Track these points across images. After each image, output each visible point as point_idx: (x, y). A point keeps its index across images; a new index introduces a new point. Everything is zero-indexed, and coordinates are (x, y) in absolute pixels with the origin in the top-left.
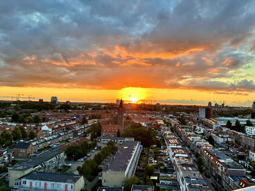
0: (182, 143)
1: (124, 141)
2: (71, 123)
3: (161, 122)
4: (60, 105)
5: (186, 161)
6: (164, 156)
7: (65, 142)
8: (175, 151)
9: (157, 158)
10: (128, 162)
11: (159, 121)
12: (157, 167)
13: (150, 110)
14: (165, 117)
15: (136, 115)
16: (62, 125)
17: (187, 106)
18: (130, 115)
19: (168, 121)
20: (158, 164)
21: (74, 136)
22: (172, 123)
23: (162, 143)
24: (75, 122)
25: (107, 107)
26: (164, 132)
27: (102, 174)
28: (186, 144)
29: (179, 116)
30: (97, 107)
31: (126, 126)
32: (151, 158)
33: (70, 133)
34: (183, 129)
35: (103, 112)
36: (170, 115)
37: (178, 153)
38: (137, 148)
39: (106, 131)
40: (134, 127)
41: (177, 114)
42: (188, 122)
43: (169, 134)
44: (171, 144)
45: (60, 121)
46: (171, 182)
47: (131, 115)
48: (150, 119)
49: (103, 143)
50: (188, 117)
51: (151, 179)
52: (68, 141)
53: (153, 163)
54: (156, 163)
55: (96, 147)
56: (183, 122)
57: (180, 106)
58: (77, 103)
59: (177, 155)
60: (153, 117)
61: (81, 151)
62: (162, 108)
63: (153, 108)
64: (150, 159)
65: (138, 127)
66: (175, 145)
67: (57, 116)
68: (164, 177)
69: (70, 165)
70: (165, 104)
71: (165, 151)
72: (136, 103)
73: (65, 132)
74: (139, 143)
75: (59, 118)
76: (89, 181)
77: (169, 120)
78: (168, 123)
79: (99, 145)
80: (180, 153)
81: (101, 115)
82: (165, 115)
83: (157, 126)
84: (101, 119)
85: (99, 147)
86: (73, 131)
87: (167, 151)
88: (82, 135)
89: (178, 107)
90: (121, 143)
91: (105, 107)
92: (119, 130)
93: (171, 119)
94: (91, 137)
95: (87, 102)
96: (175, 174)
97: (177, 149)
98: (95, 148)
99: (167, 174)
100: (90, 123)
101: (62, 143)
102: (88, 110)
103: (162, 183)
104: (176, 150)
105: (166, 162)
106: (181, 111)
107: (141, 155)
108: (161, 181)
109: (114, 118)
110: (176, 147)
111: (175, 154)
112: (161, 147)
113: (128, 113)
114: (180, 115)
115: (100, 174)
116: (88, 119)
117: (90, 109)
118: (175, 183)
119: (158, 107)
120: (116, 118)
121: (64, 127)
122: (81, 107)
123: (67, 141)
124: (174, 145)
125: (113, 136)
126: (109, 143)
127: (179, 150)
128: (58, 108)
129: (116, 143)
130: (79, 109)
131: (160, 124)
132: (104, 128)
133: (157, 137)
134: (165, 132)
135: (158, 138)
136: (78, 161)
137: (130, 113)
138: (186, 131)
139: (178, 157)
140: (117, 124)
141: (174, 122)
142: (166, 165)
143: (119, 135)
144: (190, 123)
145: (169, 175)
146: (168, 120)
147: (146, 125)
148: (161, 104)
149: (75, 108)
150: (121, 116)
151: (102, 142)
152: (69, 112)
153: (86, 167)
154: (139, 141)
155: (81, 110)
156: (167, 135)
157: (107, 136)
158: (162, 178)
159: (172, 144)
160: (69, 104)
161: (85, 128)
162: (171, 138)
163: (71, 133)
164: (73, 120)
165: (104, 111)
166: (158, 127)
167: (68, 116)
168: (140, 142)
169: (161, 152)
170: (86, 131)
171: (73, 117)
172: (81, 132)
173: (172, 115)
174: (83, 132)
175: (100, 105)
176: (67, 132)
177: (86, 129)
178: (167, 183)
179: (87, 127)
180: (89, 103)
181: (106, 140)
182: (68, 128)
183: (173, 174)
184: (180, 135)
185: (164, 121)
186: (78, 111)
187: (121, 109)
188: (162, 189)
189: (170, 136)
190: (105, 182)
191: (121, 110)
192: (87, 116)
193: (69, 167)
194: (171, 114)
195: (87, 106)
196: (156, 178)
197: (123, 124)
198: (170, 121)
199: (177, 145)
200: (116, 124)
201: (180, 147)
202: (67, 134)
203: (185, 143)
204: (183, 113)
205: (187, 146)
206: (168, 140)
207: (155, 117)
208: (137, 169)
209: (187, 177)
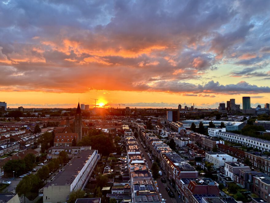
0: (145, 148)
1: (79, 151)
2: (19, 133)
3: (127, 127)
4: (8, 111)
5: (140, 167)
6: (122, 164)
7: (7, 157)
8: (132, 158)
9: (114, 167)
10: (77, 174)
11: (125, 126)
12: (111, 177)
13: (118, 115)
14: (132, 121)
15: (101, 120)
16: (6, 136)
17: (157, 109)
18: (94, 121)
19: (135, 125)
20: (114, 173)
21: (21, 148)
22: (138, 128)
23: (122, 150)
24: (24, 132)
25: (69, 113)
26: (126, 138)
27: (43, 190)
28: (149, 149)
29: (147, 120)
30: (56, 113)
31: (85, 134)
32: (107, 168)
33: (15, 145)
34: (147, 134)
35: (62, 119)
36: (138, 120)
37: (135, 160)
38: (93, 157)
39: (60, 141)
40: (93, 134)
41: (146, 117)
42: (155, 126)
43: (131, 140)
44: (130, 151)
45: (5, 131)
46: (123, 191)
47: (95, 120)
48: (116, 124)
49: (55, 155)
50: (156, 120)
51: (102, 190)
52: (11, 154)
53: (108, 172)
54: (112, 172)
55: (46, 160)
56: (149, 126)
57: (150, 109)
58: (32, 109)
59: (133, 162)
60: (119, 122)
61: (24, 165)
62: (131, 112)
63: (121, 112)
64: (106, 169)
65: (97, 134)
66: (134, 151)
67: (3, 125)
68: (117, 187)
69: (9, 183)
70: (136, 108)
71: (124, 158)
72: (103, 107)
73: (7, 144)
74: (96, 152)
75: (5, 128)
77: (136, 124)
78: (135, 127)
79: (49, 156)
80: (137, 159)
81: (59, 123)
82: (132, 120)
83: (122, 132)
84: (58, 127)
85: (50, 159)
86: (19, 142)
87: (126, 159)
88: (32, 146)
89: (148, 111)
90: (76, 153)
91: (65, 113)
92: (74, 138)
93: (137, 124)
94: (42, 148)
95: (46, 108)
96: (129, 182)
97: (135, 155)
98: (44, 160)
99: (121, 183)
100: (44, 131)
101: (3, 158)
102: (45, 117)
103: (114, 193)
104: (134, 156)
105: (122, 171)
106: (149, 114)
107: (98, 165)
108: (113, 191)
110: (134, 153)
111: (131, 161)
112: (121, 155)
113: (92, 119)
114: (148, 119)
115: (42, 190)
116: (42, 128)
117: (48, 116)
118: (127, 192)
119: (127, 111)
120: (73, 125)
121: (8, 138)
122: (37, 114)
123: (10, 155)
124: (133, 151)
125: (68, 145)
126: (61, 154)
127: (136, 156)
128: (7, 116)
129: (70, 153)
130: (34, 116)
131: (125, 129)
132: (57, 137)
133: (119, 144)
134: (127, 138)
135: (120, 145)
136: (20, 178)
137: (94, 119)
138: (150, 135)
139: (133, 164)
141: (141, 126)
142: (122, 173)
143: (74, 144)
144: (156, 126)
145: (124, 184)
146: (135, 124)
147: (108, 131)
148: (131, 108)
149: (29, 115)
150: (79, 122)
151: (53, 153)
152: (19, 120)
153: (24, 184)
154: (96, 150)
155: (37, 117)
156: (129, 141)
157: (61, 145)
158: (115, 188)
159: (131, 150)
160: (21, 110)
161: (36, 137)
162: (132, 144)
163: (17, 144)
164: (23, 129)
165: (64, 118)
167: (16, 125)
169: (120, 160)
170: (36, 142)
171: (24, 125)
172: (31, 143)
173: (140, 120)
174: (33, 143)
175: (60, 110)
176: (11, 144)
177: (37, 139)
178: (119, 193)
179: (39, 137)
180: (48, 109)
181: (58, 150)
182: (12, 139)
183: (127, 182)
184: (144, 140)
185: (130, 127)
186: (32, 119)
188: (112, 199)
189: (131, 142)
190: (46, 198)
191: (79, 116)
192: (41, 124)
193: (8, 185)
194: (139, 118)
195: (44, 112)
196: (108, 188)
197: (81, 131)
198: (136, 125)
199: (136, 150)
200: (73, 132)
201: (139, 153)
202: (11, 146)
204: (152, 116)
205: (150, 151)
206: (128, 147)
207: (121, 122)
208: (89, 180)
209: (137, 184)
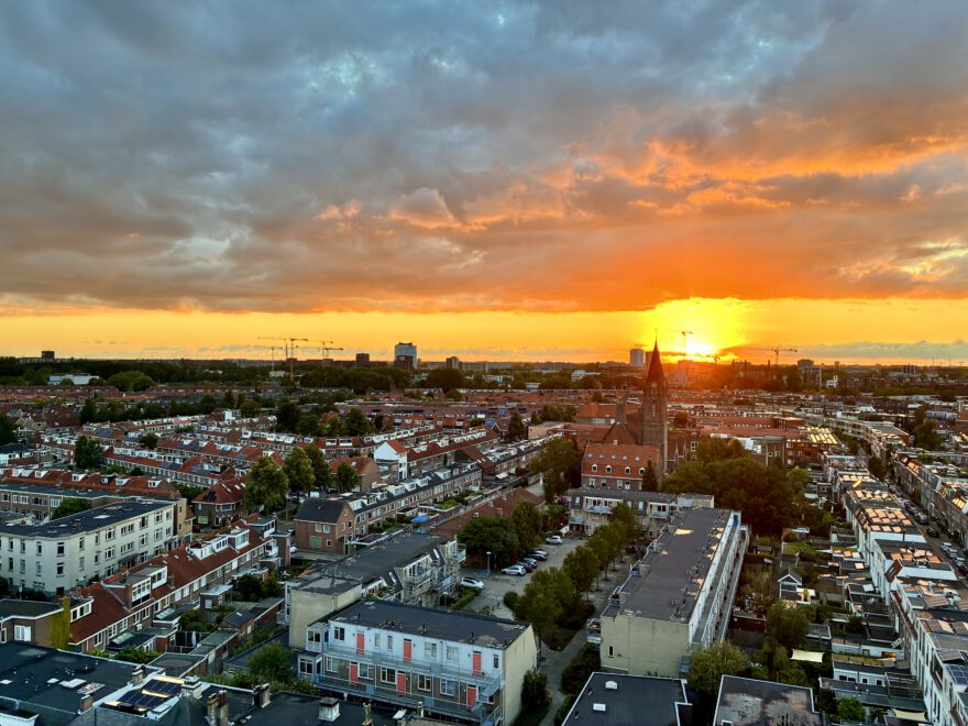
0: (926, 523)
1: (672, 508)
2: (469, 437)
3: (825, 436)
4: (426, 372)
5: (950, 595)
6: (846, 573)
7: (454, 505)
8: (897, 557)
9: (817, 582)
10: (699, 589)
11: (816, 434)
12: (819, 615)
13: (773, 387)
14: (839, 414)
15: (715, 406)
16: (440, 444)
17: (941, 371)
18: (689, 409)
19: (857, 430)
20: (821, 602)
21: (486, 484)
22: (876, 441)
23: (834, 518)
24: (483, 434)
25: (595, 376)
26: (841, 476)
27: (598, 624)
28: (944, 529)
29: (906, 410)
30: (557, 378)
31: (677, 451)
32: (789, 579)
33: (469, 472)
34: (928, 467)
35: (580, 398)
36: (863, 409)
37: (913, 564)
38: (730, 535)
39: (601, 468)
40: (713, 455)
41: (895, 401)
42: (948, 437)
43: (864, 486)
44: (876, 528)
45: (432, 427)
46: (883, 677)
47: (692, 406)
48: (776, 424)
49: (594, 514)
50: (949, 415)
51: (793, 658)
52: (466, 499)
53: (800, 598)
54: (812, 598)
55: (568, 527)
56: (923, 434)
57: (908, 369)
58: (484, 364)
59: (905, 572)
60: (784, 414)
61: (513, 537)
62: (824, 380)
63: (785, 378)
64: (786, 583)
65: (728, 454)
66: (898, 529)
67: (421, 411)
68: (852, 658)
69: (480, 584)
70: (837, 363)
71: (848, 554)
72: (711, 360)
73: (452, 468)
74: (735, 517)
75: (428, 419)
76: (551, 648)
77: (859, 427)
78: (855, 439)
79: (576, 517)
80: (921, 564)
81: (574, 409)
82: (837, 409)
83: (808, 454)
84: (575, 422)
85: (578, 526)
86: (478, 464)
87: (856, 555)
88: (512, 479)
89: (896, 374)
90: (663, 515)
91: (586, 379)
92: (650, 463)
93: (868, 424)
94: (547, 489)
95: (519, 361)
96: (899, 647)
97: (907, 548)
98: (561, 528)
99: (864, 647)
100: (539, 435)
101: (447, 508)
102: (524, 388)
103: (842, 678)
104: (903, 550)
105: (857, 599)
106: (910, 390)
107: (748, 565)
108: (838, 673)
109: (630, 418)
110: (899, 537)
111: (897, 567)
112: (828, 537)
113: (678, 400)
114: (910, 406)
115: (594, 623)
116: (529, 424)
117: (534, 386)
118: (901, 684)
119: (805, 376)
120: (637, 419)
121: (446, 449)
122: (499, 379)
123: (461, 500)
124: (893, 531)
125: (627, 487)
126: (618, 514)
127: (913, 551)
128: (423, 384)
129: (644, 514)
130: (494, 385)
131: (820, 443)
132: (590, 456)
133: (808, 496)
134: (846, 478)
135: (813, 501)
136: (504, 573)
137: (688, 401)
138: (943, 473)
139: (913, 581)
140: (642, 444)
141: (883, 434)
142: (855, 608)
143: (650, 484)
144: (958, 439)
145: (875, 651)
146: (854, 426)
147: (759, 447)
148: (817, 362)
149: (479, 383)
150: (659, 410)
151: (588, 507)
152: (458, 398)
153: (541, 596)
154: (736, 509)
155: (502, 388)
156: (856, 489)
157: (604, 485)
158: (842, 659)
159: (881, 525)
160: (455, 366)
161: (520, 453)
162: (875, 502)
163: (475, 470)
164: (477, 424)
165: (584, 394)
166: (813, 454)
167: (456, 411)
168: (739, 515)
169: (830, 557)
170: (523, 467)
171: (475, 413)
172: (509, 468)
173: (870, 409)
174: (513, 471)
175: (567, 369)
176: (461, 468)
177: (524, 459)
178: (865, 681)
179: (529, 452)
180: (527, 364)
181: (603, 500)
182: (462, 454)
183: (889, 646)
184: (911, 489)
185: (837, 433)
186: (491, 394)
187: (654, 385)
188: (845, 701)
189: (869, 495)
190: (611, 653)
191: (658, 388)
192: (523, 410)
193: (477, 592)
194: (867, 402)
195: (520, 375)
196: (816, 657)
197: (666, 442)
198: (861, 431)
199: (906, 530)
200: (639, 441)
201: (920, 539)
202: (460, 475)
203: (940, 525)
204: (921, 398)
205: (950, 536)
206: (864, 511)
207: (793, 415)
208: (732, 617)
209: (958, 661)
